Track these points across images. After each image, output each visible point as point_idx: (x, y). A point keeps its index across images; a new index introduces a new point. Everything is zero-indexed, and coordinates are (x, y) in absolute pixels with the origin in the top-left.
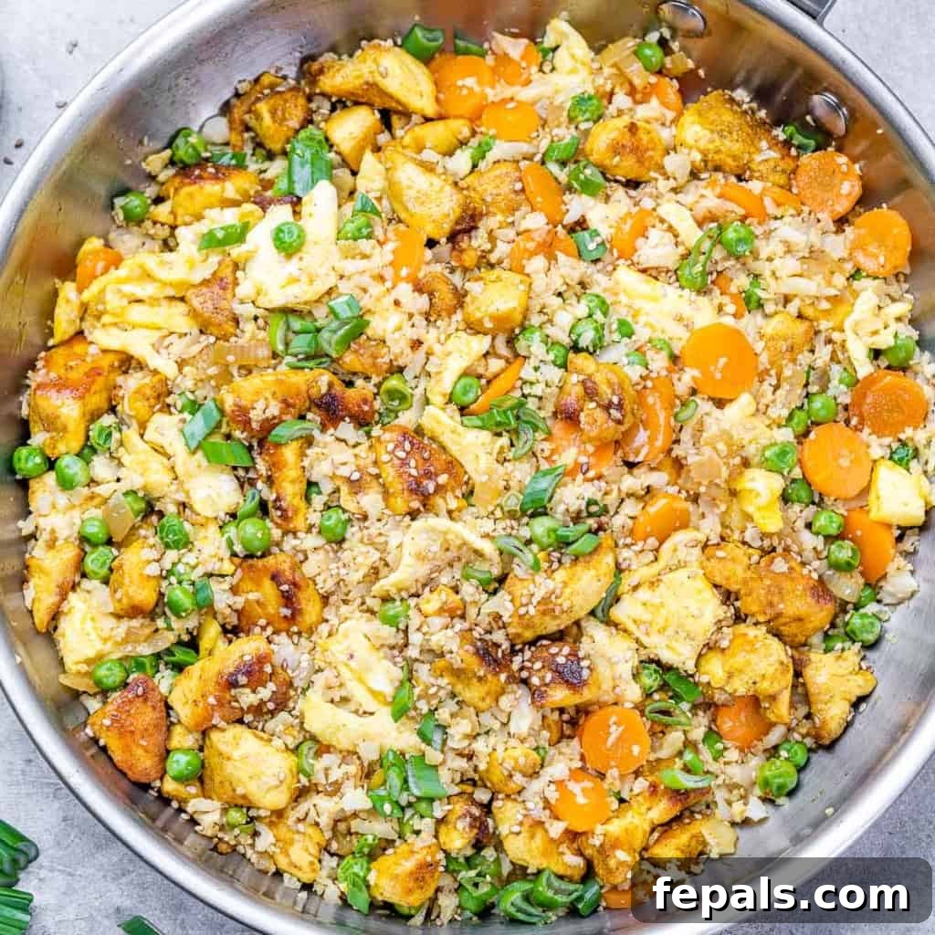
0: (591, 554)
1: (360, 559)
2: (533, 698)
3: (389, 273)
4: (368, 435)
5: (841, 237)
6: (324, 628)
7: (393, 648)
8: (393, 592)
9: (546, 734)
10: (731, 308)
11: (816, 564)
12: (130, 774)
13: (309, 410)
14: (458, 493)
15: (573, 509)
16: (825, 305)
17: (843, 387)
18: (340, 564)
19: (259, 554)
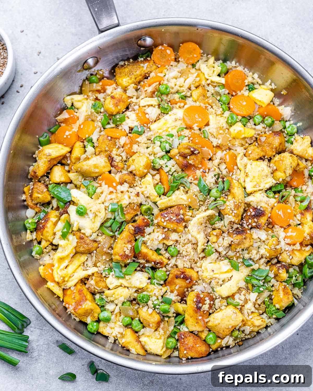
0: (230, 185)
1: (188, 250)
2: (259, 228)
3: (111, 189)
4: (153, 225)
5: (180, 63)
6: (200, 273)
7: (218, 258)
8: (203, 247)
9: (270, 232)
10: (182, 104)
11: (267, 129)
12: (204, 355)
13: (135, 237)
14: (188, 210)
15: (214, 182)
16: (198, 79)
17: (223, 90)
18: (185, 257)
19: (167, 277)
